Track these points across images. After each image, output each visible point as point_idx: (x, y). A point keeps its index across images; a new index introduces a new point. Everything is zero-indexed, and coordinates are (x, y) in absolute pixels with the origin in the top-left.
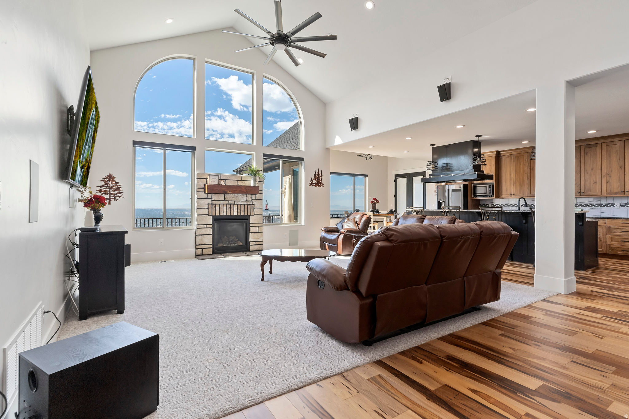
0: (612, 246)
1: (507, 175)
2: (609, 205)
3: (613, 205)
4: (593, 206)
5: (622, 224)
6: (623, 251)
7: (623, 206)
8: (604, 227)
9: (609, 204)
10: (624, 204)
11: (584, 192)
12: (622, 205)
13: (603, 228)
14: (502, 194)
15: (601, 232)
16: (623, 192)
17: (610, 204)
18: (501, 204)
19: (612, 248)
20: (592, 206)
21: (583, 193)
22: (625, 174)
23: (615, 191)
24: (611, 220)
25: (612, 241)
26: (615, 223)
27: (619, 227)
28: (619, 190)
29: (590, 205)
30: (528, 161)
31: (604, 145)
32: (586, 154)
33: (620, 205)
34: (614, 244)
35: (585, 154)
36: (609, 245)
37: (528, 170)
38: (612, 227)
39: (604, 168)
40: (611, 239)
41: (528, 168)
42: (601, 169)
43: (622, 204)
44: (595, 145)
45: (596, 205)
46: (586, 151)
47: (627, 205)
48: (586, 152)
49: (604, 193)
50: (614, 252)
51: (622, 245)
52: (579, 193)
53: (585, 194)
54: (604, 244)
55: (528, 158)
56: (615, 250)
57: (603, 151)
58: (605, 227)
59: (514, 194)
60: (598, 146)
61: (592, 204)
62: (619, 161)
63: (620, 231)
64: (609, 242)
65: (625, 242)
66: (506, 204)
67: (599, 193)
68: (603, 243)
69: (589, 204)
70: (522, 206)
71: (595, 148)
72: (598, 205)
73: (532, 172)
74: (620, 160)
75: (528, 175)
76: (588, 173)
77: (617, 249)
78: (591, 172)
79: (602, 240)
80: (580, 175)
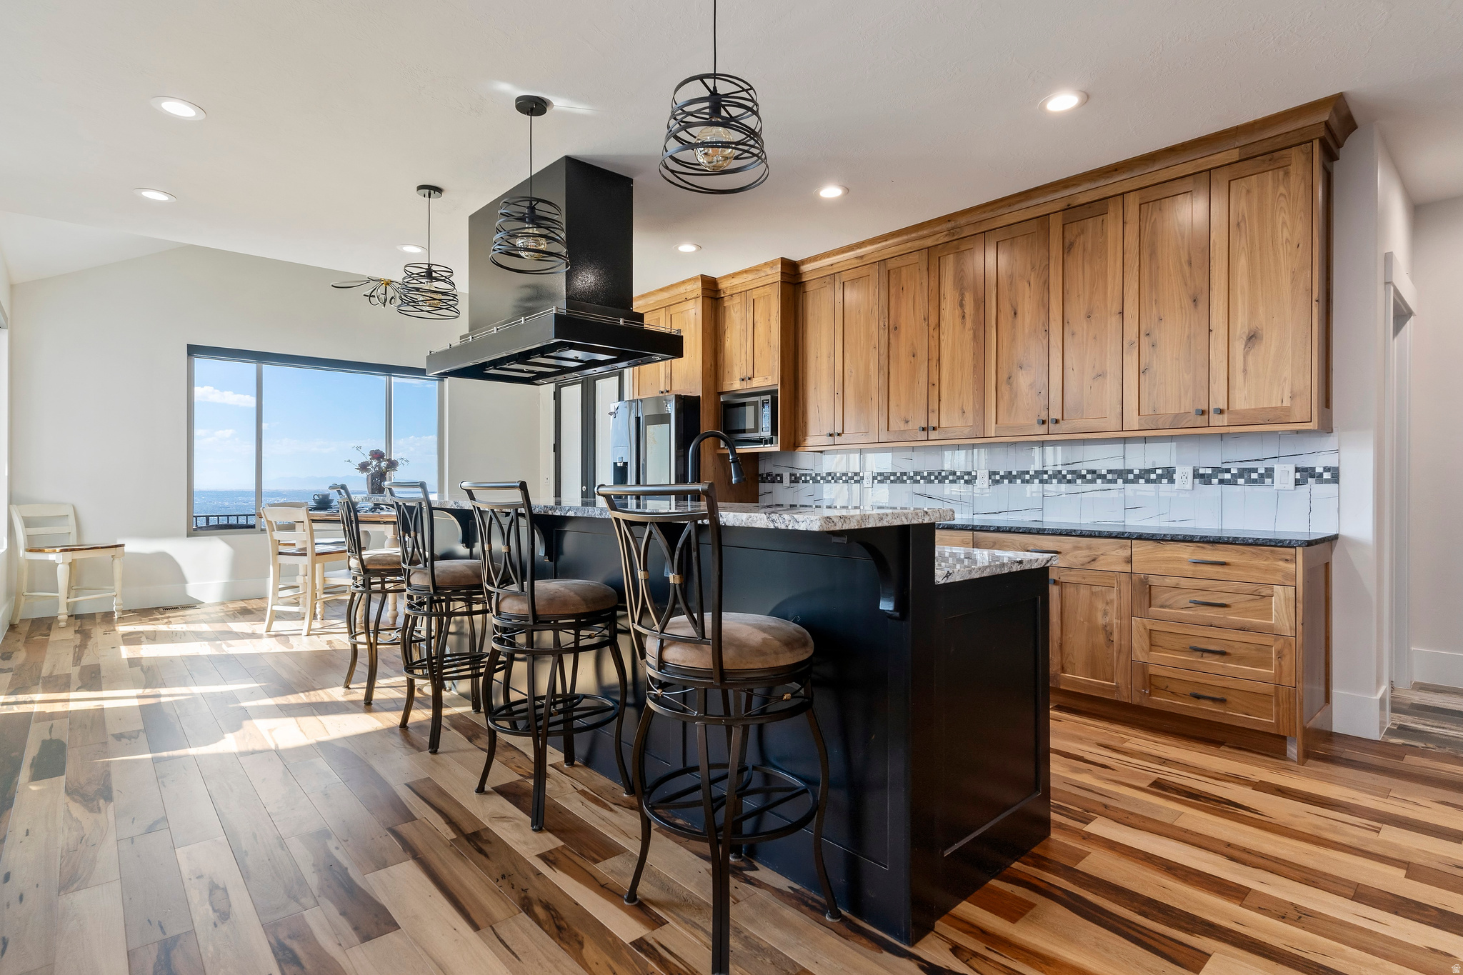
0: (1152, 670)
1: (821, 356)
2: (1153, 476)
3: (1169, 474)
4: (1099, 481)
5: (1192, 568)
6: (1198, 697)
7: (1204, 479)
8: (1124, 578)
9: (1153, 471)
10: (1209, 471)
11: (1059, 417)
12: (1202, 476)
13: (1119, 583)
14: (805, 434)
15: (1112, 601)
16: (1203, 413)
17: (1159, 472)
18: (816, 474)
19: (1152, 683)
20: (1093, 481)
21: (1057, 421)
22: (1210, 331)
23: (1173, 409)
24: (1149, 545)
25: (1152, 645)
26: (1167, 560)
27: (1184, 582)
28: (1188, 406)
29: (1089, 477)
30: (881, 297)
31: (1133, 202)
32: (1067, 248)
33: (1196, 475)
34: (1164, 661)
35: (1066, 251)
36: (1144, 666)
37: (881, 331)
38: (1154, 581)
39: (1131, 309)
40: (1150, 637)
41: (881, 324)
42: (1122, 313)
43: (1201, 471)
44: (1098, 208)
45: (1109, 477)
46: (1067, 234)
47: (1220, 476)
48: (1067, 241)
49: (1132, 420)
50: (1160, 700)
51: (1197, 666)
52: (1044, 422)
53: (1064, 426)
54: (1123, 658)
55: (881, 284)
56: (1166, 690)
57: (1127, 227)
58: (1128, 579)
59: (839, 435)
60: (1111, 208)
61: (1094, 472)
62: (1186, 267)
63: (1184, 599)
64: (1140, 655)
65: (1205, 655)
66: (829, 474)
67: (1113, 423)
68: (1119, 652)
69: (1084, 472)
70: (876, 481)
71: (1100, 218)
72: (1116, 476)
73: (892, 341)
74: (1190, 264)
75: (881, 352)
76: (1073, 334)
77: (1174, 687)
78: (1085, 327)
79: (1115, 637)
80: (1045, 342)
